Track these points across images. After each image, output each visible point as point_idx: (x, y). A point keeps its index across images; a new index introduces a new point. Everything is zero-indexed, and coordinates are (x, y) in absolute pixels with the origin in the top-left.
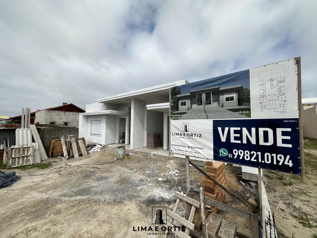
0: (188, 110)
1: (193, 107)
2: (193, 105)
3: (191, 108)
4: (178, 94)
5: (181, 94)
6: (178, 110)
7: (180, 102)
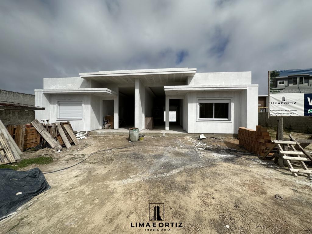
0: (286, 87)
1: (289, 85)
2: (289, 84)
3: (288, 86)
4: (277, 76)
5: (279, 76)
6: (277, 87)
7: (278, 82)
